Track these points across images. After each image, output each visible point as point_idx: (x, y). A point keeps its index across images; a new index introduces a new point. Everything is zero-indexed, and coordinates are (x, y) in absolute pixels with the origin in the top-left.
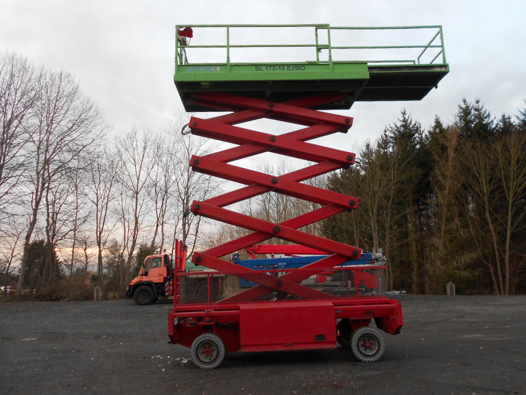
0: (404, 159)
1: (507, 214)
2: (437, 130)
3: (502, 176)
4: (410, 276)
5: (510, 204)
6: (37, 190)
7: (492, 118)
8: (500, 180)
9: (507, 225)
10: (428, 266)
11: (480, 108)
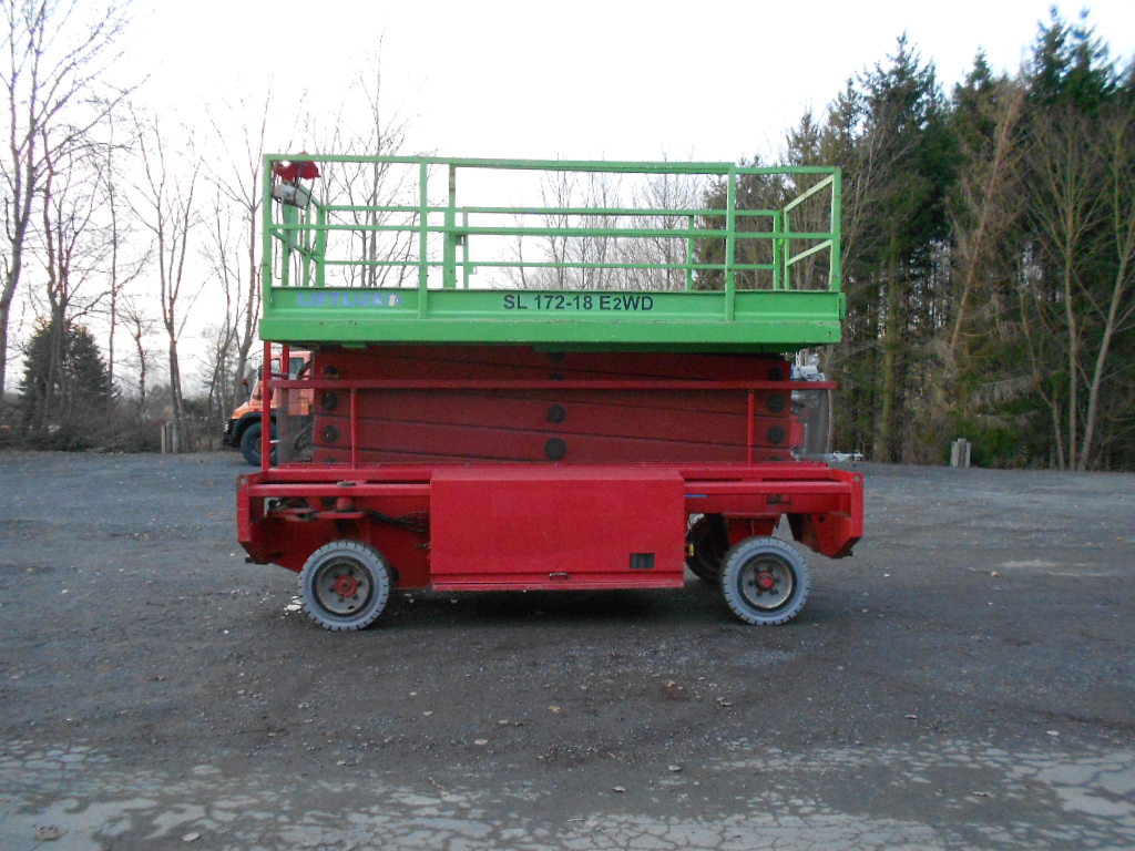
0: (890, 152)
1: (1112, 289)
2: (977, 85)
3: (1113, 200)
4: (872, 424)
5: (1123, 266)
6: (17, 193)
7: (1111, 58)
8: (1108, 210)
9: (1107, 315)
10: (914, 404)
11: (1087, 32)
